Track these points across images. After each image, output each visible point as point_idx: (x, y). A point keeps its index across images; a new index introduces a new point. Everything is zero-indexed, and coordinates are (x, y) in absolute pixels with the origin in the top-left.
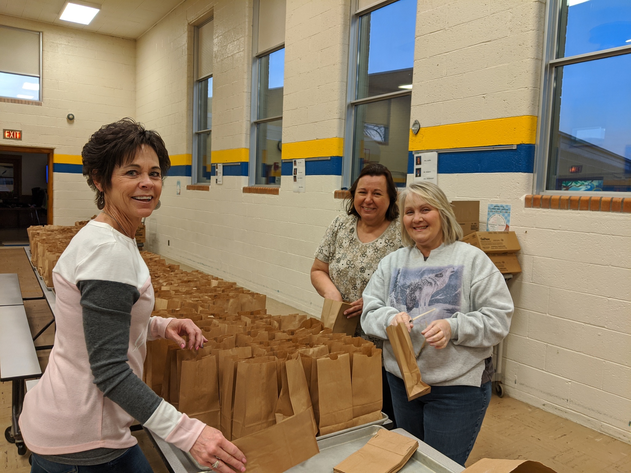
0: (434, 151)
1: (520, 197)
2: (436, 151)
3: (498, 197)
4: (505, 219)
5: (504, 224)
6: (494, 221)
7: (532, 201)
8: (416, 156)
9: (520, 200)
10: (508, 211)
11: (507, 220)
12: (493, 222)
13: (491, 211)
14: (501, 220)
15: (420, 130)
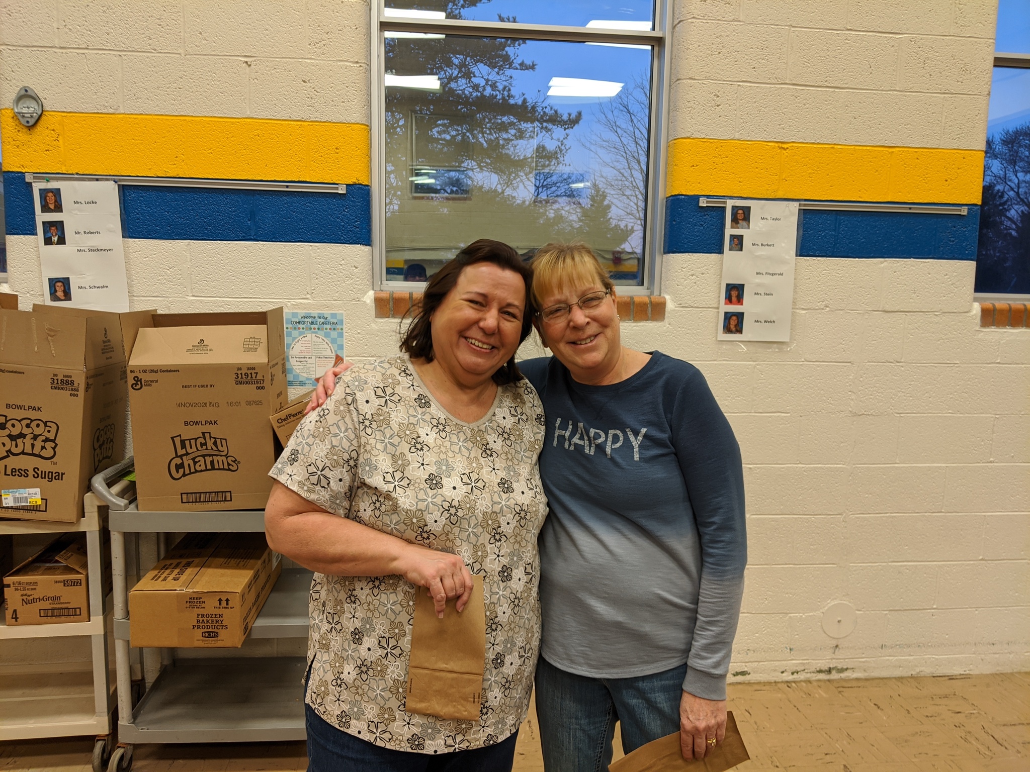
0: (107, 180)
1: (363, 297)
2: (115, 179)
3: (308, 296)
4: (332, 343)
5: (331, 354)
6: (303, 349)
7: (391, 304)
8: (37, 187)
9: (365, 302)
10: (339, 327)
11: (336, 346)
12: (301, 352)
13: (295, 328)
14: (321, 346)
15: (43, 117)
